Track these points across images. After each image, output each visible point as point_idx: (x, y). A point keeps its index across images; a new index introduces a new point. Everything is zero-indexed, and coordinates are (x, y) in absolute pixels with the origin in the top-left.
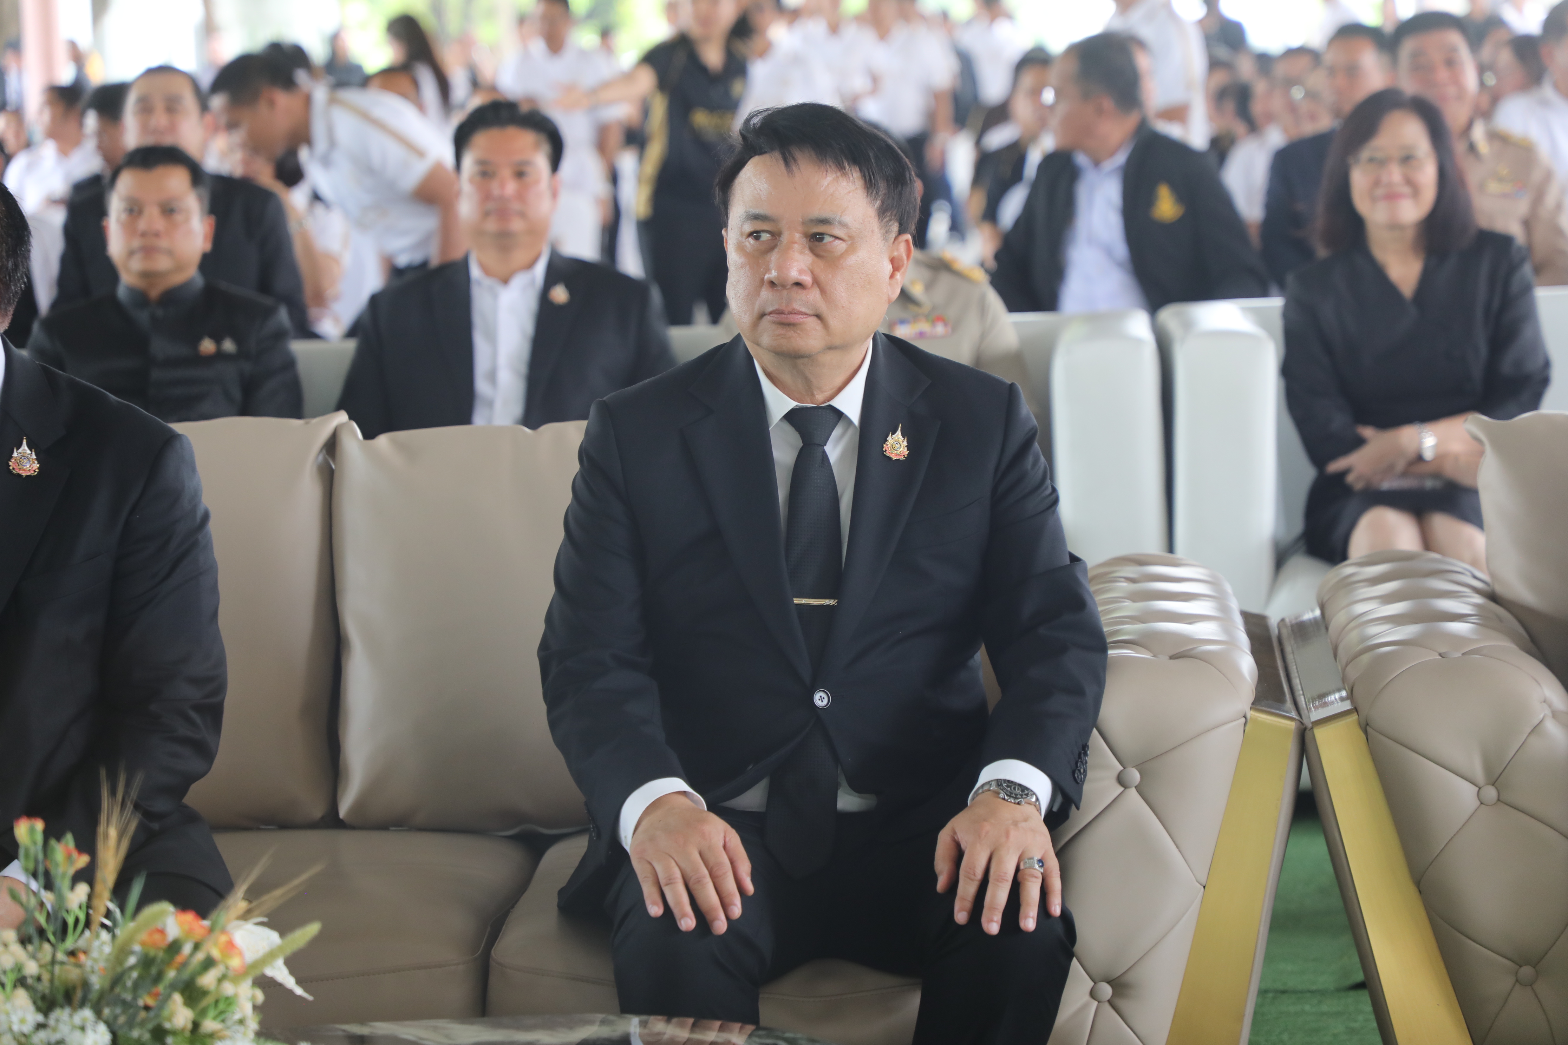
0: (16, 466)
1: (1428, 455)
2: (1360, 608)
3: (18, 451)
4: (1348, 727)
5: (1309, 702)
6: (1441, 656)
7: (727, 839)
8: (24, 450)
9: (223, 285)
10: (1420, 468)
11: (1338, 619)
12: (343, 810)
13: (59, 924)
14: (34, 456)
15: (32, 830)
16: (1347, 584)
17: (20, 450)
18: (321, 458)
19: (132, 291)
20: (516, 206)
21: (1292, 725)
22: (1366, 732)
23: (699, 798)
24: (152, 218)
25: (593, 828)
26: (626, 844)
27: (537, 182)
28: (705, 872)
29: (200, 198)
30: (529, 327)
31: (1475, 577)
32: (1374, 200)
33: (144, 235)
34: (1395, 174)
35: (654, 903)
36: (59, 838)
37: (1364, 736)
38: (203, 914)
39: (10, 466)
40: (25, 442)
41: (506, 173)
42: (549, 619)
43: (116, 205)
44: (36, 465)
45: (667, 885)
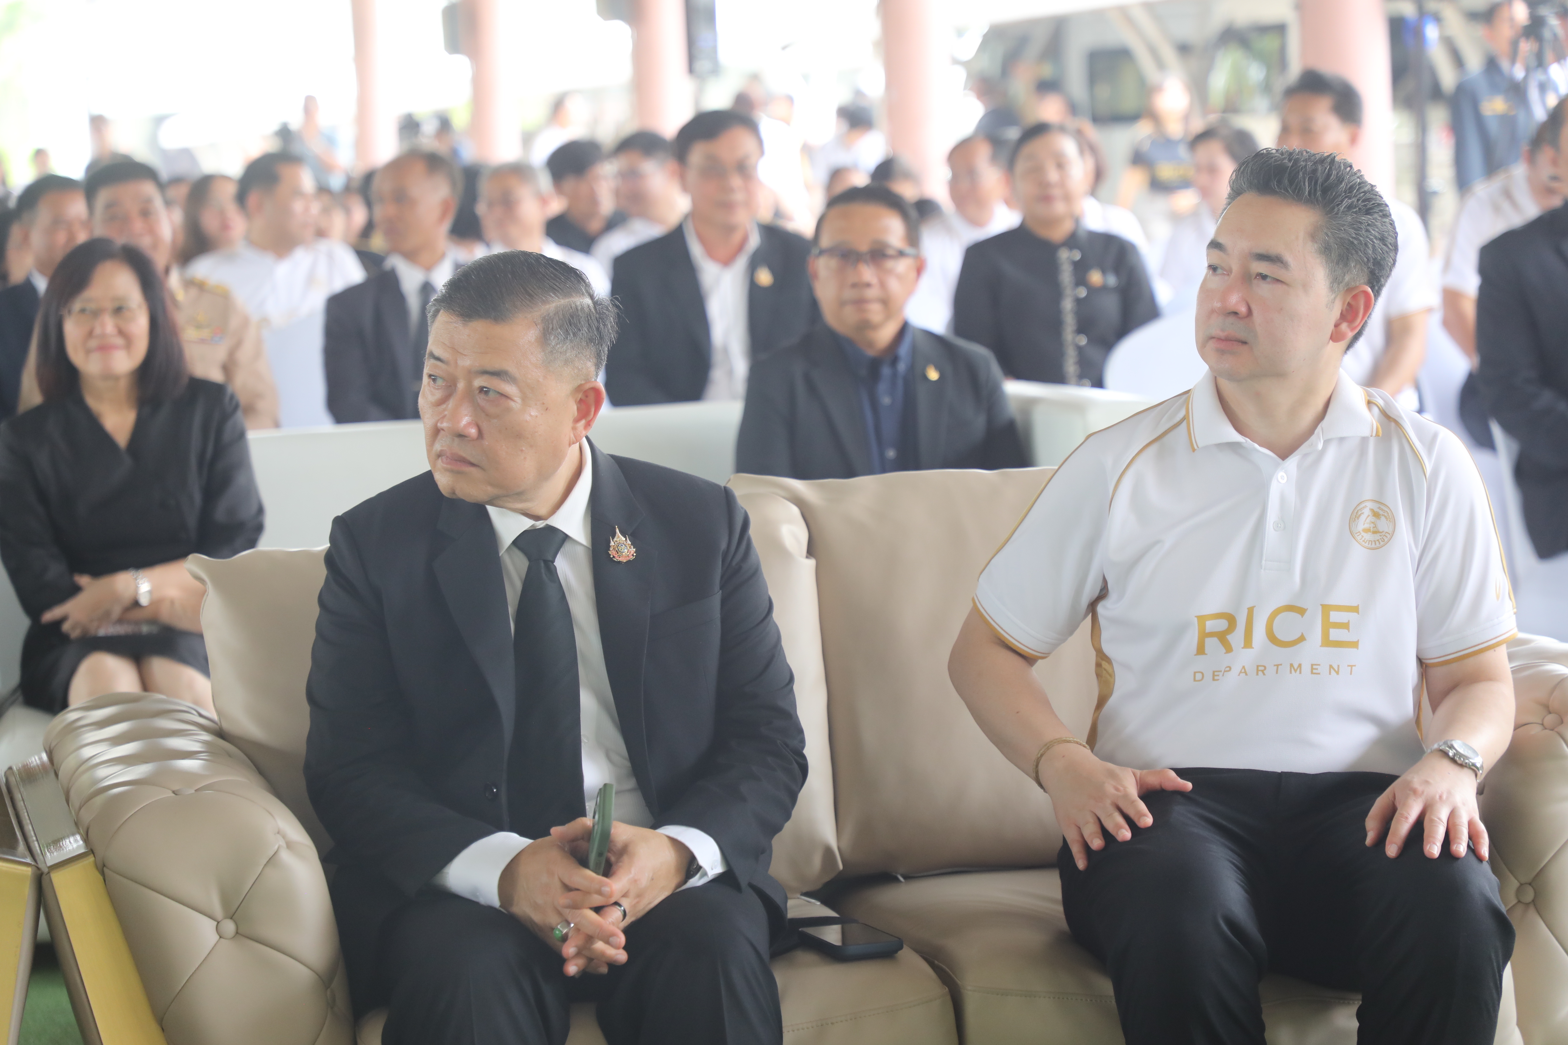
1: (144, 601)
2: (87, 752)
4: (85, 870)
5: (43, 846)
6: (175, 794)
10: (136, 614)
11: (67, 765)
16: (73, 729)
21: (28, 871)
22: (103, 874)
31: (201, 715)
32: (88, 352)
34: (108, 325)
37: (101, 878)
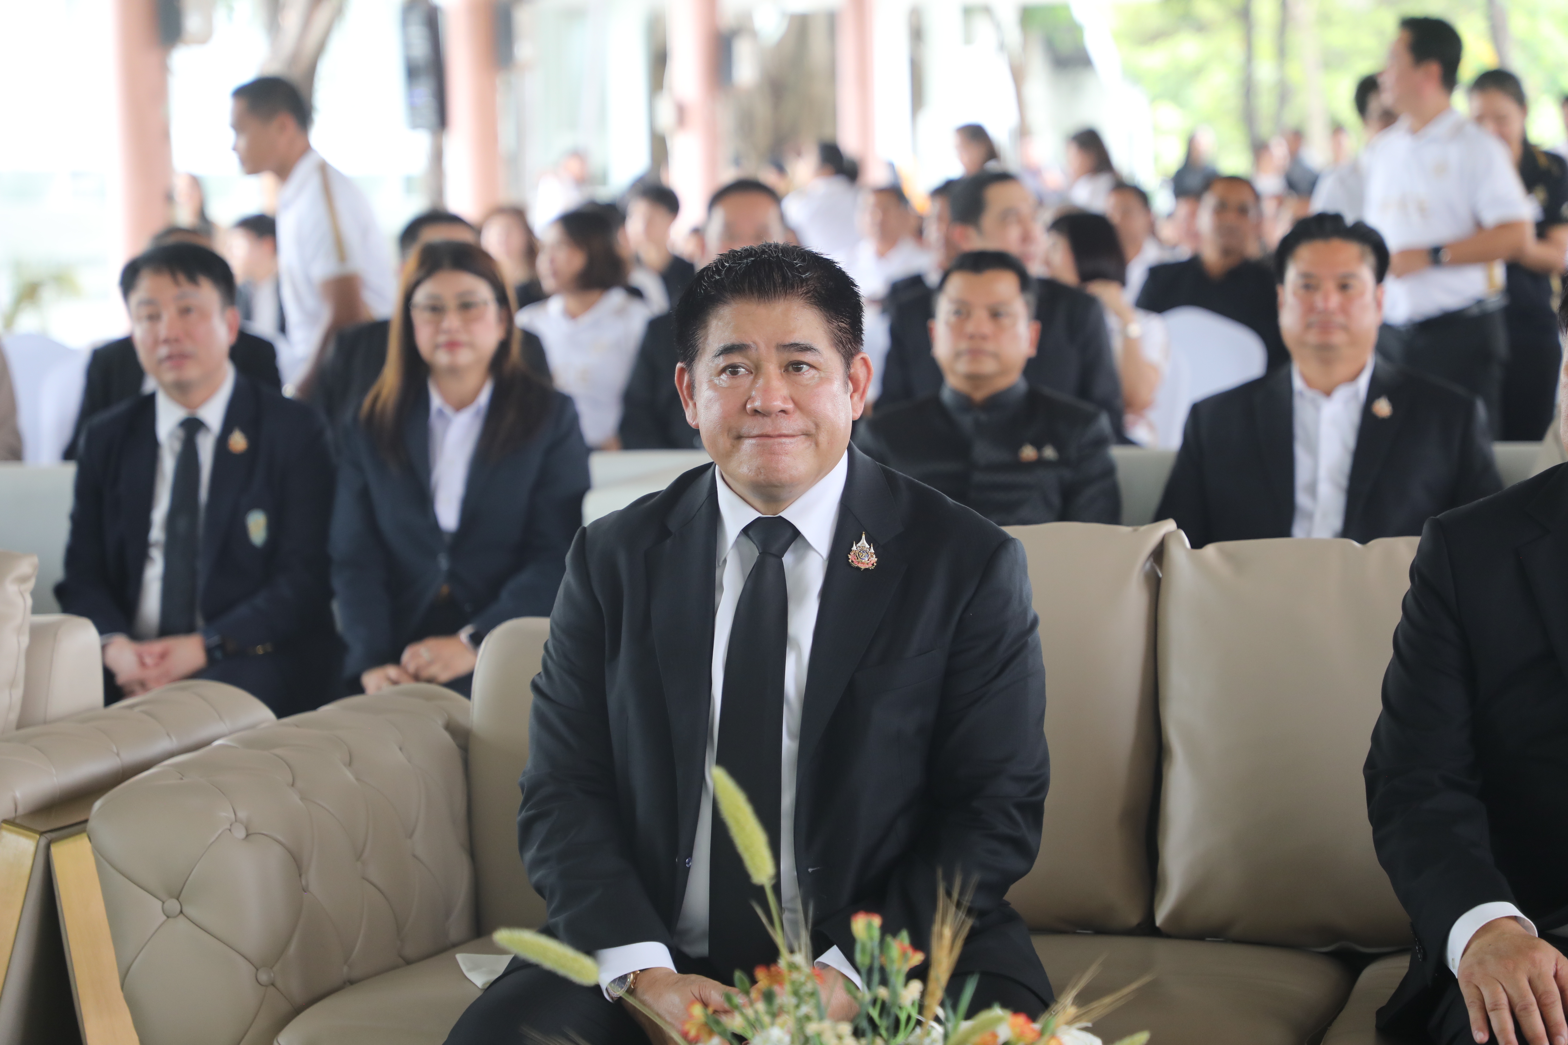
0: (855, 559)
3: (857, 545)
7: (1559, 967)
8: (863, 543)
9: (1047, 391)
12: (1160, 918)
13: (892, 1019)
14: (872, 550)
15: (869, 926)
17: (859, 544)
18: (1148, 565)
19: (957, 394)
20: (1340, 319)
23: (1531, 924)
24: (980, 322)
25: (1419, 949)
26: (1454, 967)
27: (1362, 294)
28: (1533, 999)
29: (1027, 304)
30: (1351, 441)
33: (972, 337)
35: (1479, 1029)
36: (895, 934)
38: (1033, 1017)
39: (849, 559)
40: (864, 536)
41: (1330, 286)
42: (1376, 736)
43: (944, 308)
44: (874, 559)
45: (1493, 1010)
